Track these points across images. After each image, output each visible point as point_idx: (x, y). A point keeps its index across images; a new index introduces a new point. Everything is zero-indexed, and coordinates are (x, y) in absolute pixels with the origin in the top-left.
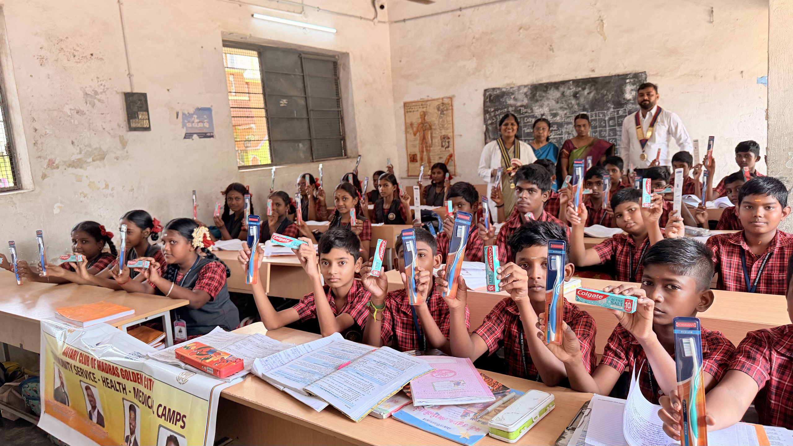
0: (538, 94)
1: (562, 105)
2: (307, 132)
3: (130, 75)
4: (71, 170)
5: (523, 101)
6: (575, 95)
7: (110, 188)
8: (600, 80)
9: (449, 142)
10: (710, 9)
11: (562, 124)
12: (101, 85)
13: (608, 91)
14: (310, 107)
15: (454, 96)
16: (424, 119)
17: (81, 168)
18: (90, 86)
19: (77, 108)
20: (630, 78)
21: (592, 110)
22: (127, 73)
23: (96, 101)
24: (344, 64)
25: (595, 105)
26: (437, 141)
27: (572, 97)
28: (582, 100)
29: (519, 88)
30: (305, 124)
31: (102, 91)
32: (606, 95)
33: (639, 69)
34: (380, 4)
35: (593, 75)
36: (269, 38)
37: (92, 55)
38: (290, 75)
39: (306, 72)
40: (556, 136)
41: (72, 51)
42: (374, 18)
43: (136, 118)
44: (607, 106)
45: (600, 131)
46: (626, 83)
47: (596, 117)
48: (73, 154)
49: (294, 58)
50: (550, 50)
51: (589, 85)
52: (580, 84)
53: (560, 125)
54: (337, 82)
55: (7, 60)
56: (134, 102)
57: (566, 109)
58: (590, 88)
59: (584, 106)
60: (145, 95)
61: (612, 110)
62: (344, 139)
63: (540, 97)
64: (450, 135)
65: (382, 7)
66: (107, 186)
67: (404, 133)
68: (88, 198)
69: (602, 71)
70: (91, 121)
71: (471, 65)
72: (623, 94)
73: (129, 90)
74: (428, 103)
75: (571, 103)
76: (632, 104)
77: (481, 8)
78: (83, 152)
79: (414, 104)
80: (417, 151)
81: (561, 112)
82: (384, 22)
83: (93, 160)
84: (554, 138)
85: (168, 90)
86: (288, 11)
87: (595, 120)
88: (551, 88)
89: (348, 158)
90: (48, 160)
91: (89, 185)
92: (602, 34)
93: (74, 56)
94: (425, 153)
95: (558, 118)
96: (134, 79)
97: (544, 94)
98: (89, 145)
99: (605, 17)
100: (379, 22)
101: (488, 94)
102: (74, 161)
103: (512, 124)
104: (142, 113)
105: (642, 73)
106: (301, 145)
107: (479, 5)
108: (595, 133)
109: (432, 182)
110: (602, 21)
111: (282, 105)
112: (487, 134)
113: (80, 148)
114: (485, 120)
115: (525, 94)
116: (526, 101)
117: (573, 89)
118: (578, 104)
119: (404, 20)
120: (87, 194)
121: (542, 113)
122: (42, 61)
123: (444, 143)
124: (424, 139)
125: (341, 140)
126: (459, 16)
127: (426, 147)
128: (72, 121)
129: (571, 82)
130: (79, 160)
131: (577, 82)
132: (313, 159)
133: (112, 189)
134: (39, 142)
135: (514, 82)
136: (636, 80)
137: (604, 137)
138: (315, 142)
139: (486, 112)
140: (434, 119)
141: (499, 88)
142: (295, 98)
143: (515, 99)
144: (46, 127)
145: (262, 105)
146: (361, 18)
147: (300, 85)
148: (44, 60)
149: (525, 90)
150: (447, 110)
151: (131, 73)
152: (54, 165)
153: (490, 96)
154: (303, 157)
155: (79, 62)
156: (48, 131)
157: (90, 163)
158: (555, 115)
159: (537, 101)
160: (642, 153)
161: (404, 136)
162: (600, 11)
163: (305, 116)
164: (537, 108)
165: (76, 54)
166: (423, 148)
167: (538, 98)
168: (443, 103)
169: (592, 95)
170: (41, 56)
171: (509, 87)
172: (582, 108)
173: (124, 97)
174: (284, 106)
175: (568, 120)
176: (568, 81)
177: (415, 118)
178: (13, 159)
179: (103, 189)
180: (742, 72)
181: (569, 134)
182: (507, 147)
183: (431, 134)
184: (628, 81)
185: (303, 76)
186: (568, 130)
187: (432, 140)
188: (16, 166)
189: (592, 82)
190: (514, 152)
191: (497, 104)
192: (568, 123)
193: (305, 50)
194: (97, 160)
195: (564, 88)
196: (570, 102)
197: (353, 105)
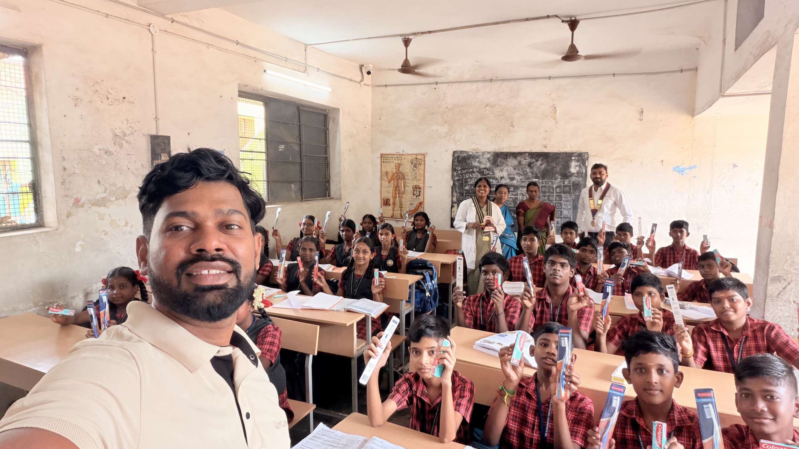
0: (499, 160)
1: (518, 171)
2: (299, 174)
3: (156, 119)
4: (95, 209)
5: (486, 164)
6: (530, 165)
7: (129, 225)
8: (551, 155)
9: (420, 192)
10: (640, 109)
11: (518, 186)
12: (130, 127)
13: (556, 164)
14: (304, 153)
15: (427, 154)
16: (399, 170)
17: (105, 206)
18: (120, 128)
19: (106, 148)
20: (575, 156)
21: (543, 178)
22: (154, 117)
23: (124, 142)
24: (334, 118)
25: (545, 174)
26: (409, 189)
27: (527, 166)
28: (535, 169)
29: (483, 153)
30: (298, 168)
31: (130, 132)
32: (555, 167)
33: (583, 150)
34: (367, 71)
35: (545, 150)
36: (277, 92)
37: (124, 98)
38: (289, 124)
39: (303, 122)
40: (512, 196)
41: (106, 93)
42: (361, 81)
43: (159, 159)
44: (555, 176)
45: (549, 196)
46: (571, 160)
47: (546, 184)
48: (99, 193)
49: (294, 109)
50: (511, 126)
51: (542, 158)
52: (534, 156)
53: (516, 188)
54: (326, 132)
55: (41, 98)
56: (159, 144)
57: (522, 175)
58: (542, 161)
59: (537, 175)
60: (168, 138)
61: (559, 180)
62: (328, 182)
63: (501, 163)
64: (421, 185)
65: (369, 73)
66: (127, 224)
67: (379, 179)
68: (108, 235)
69: (552, 148)
70: (117, 162)
71: (443, 129)
72: (569, 168)
73: (154, 133)
74: (403, 157)
75: (526, 171)
76: (576, 176)
77: (454, 85)
78: (107, 191)
79: (390, 156)
80: (390, 196)
81: (517, 177)
82: (368, 85)
83: (116, 199)
84: (511, 198)
85: (189, 134)
86: (293, 70)
87: (545, 187)
88: (510, 157)
89: (331, 199)
90: (73, 199)
91: (110, 223)
92: (555, 119)
93: (108, 99)
94: (397, 199)
95: (515, 182)
96: (160, 122)
97: (504, 161)
98: (114, 185)
99: (558, 105)
100: (365, 84)
101: (456, 155)
102: (98, 199)
103: (485, 186)
104: (164, 154)
105: (585, 153)
106: (293, 186)
107: (453, 82)
108: (544, 197)
109: (414, 228)
110: (555, 108)
111: (280, 150)
112: (454, 188)
113: (105, 187)
114: (453, 176)
115: (488, 159)
116: (488, 165)
117: (529, 160)
118: (532, 172)
119: (386, 86)
120: (108, 232)
121: (502, 176)
122: (77, 101)
123: (415, 192)
124: (397, 187)
125: (326, 182)
126: (435, 89)
127: (399, 193)
128: (100, 161)
129: (527, 154)
130: (103, 199)
131: (532, 155)
132: (302, 199)
133: (131, 227)
134: (67, 181)
135: (480, 148)
136: (580, 158)
137: (551, 201)
138: (304, 184)
139: (454, 169)
140: (408, 171)
141: (466, 152)
142: (292, 145)
143: (479, 162)
144: (76, 166)
145: (264, 150)
146: (351, 80)
147: (297, 133)
148: (79, 101)
149: (489, 156)
150: (420, 164)
151: (158, 117)
152: (80, 203)
153: (458, 157)
154: (294, 196)
155: (112, 105)
156: (76, 171)
157: (113, 201)
158: (512, 179)
159: (498, 166)
160: (592, 220)
161: (379, 182)
162: (554, 100)
163: (298, 160)
164: (498, 171)
165: (109, 96)
166: (396, 194)
167: (499, 163)
168: (416, 158)
169: (543, 166)
170: (76, 96)
171: (475, 152)
172: (535, 176)
173: (149, 139)
174: (282, 151)
175: (523, 184)
176: (525, 153)
177: (391, 168)
178: (37, 197)
179: (123, 226)
180: (662, 161)
181: (523, 195)
182: (481, 205)
183: (404, 183)
184: (573, 158)
185: (300, 125)
186: (522, 192)
187: (404, 188)
188: (39, 203)
189: (544, 156)
190: (487, 210)
191: (464, 164)
192: (523, 187)
193: (304, 103)
194: (120, 199)
195: (521, 158)
196: (525, 169)
197: (339, 153)
